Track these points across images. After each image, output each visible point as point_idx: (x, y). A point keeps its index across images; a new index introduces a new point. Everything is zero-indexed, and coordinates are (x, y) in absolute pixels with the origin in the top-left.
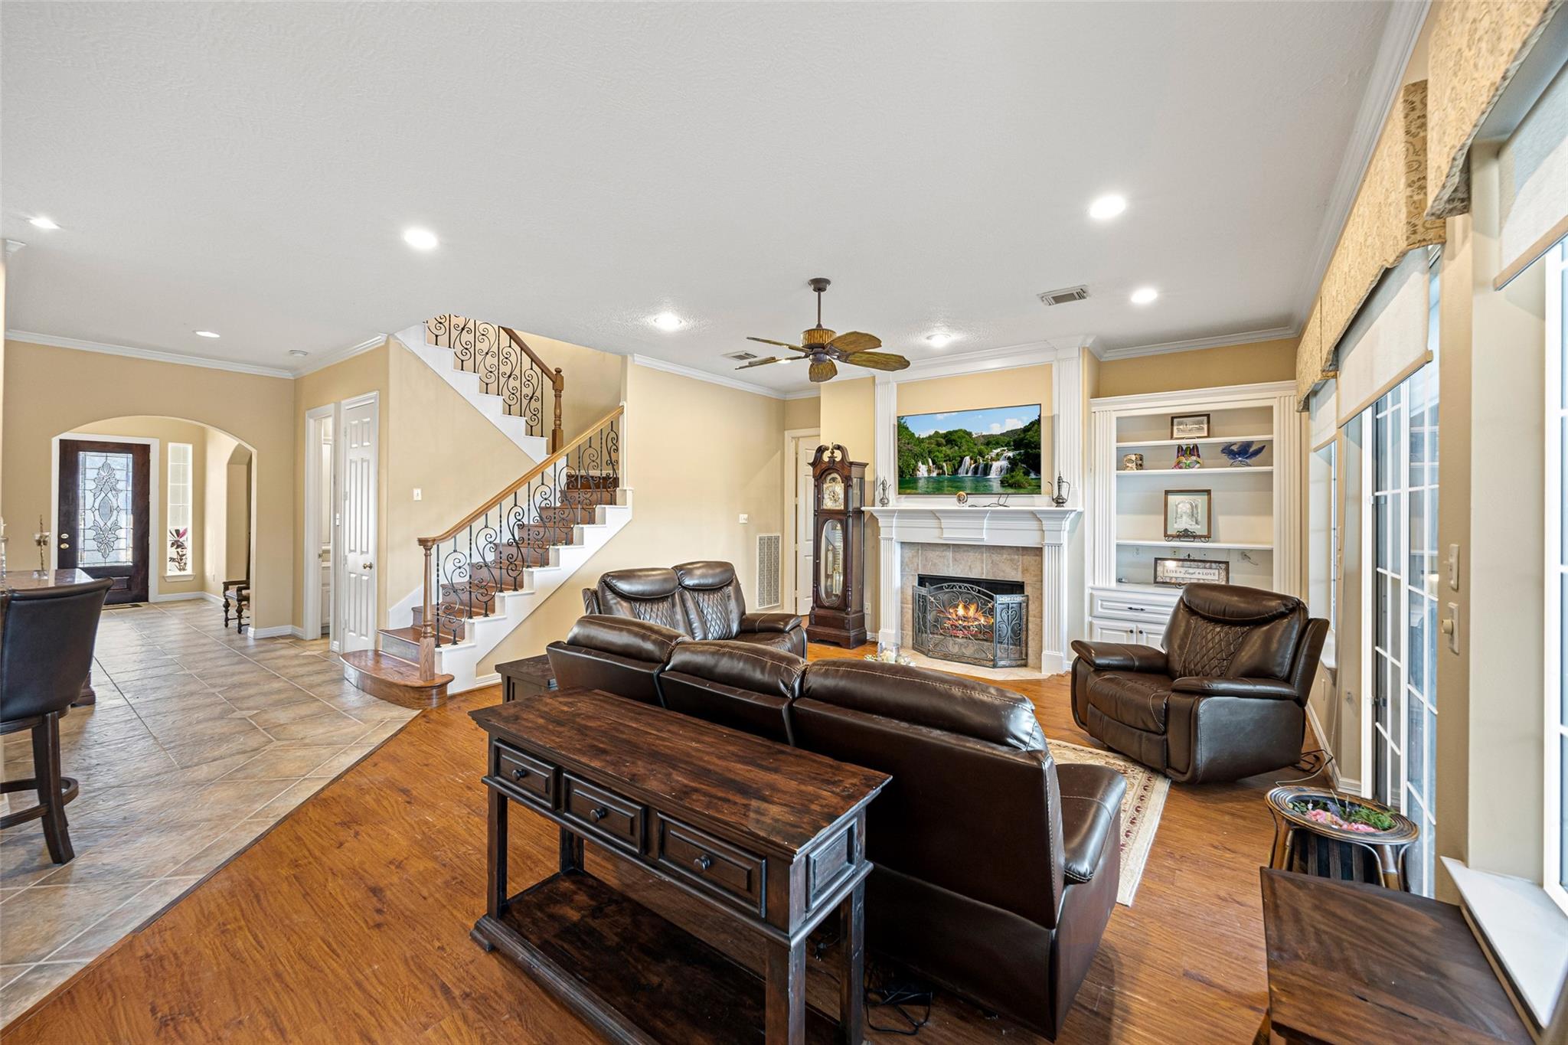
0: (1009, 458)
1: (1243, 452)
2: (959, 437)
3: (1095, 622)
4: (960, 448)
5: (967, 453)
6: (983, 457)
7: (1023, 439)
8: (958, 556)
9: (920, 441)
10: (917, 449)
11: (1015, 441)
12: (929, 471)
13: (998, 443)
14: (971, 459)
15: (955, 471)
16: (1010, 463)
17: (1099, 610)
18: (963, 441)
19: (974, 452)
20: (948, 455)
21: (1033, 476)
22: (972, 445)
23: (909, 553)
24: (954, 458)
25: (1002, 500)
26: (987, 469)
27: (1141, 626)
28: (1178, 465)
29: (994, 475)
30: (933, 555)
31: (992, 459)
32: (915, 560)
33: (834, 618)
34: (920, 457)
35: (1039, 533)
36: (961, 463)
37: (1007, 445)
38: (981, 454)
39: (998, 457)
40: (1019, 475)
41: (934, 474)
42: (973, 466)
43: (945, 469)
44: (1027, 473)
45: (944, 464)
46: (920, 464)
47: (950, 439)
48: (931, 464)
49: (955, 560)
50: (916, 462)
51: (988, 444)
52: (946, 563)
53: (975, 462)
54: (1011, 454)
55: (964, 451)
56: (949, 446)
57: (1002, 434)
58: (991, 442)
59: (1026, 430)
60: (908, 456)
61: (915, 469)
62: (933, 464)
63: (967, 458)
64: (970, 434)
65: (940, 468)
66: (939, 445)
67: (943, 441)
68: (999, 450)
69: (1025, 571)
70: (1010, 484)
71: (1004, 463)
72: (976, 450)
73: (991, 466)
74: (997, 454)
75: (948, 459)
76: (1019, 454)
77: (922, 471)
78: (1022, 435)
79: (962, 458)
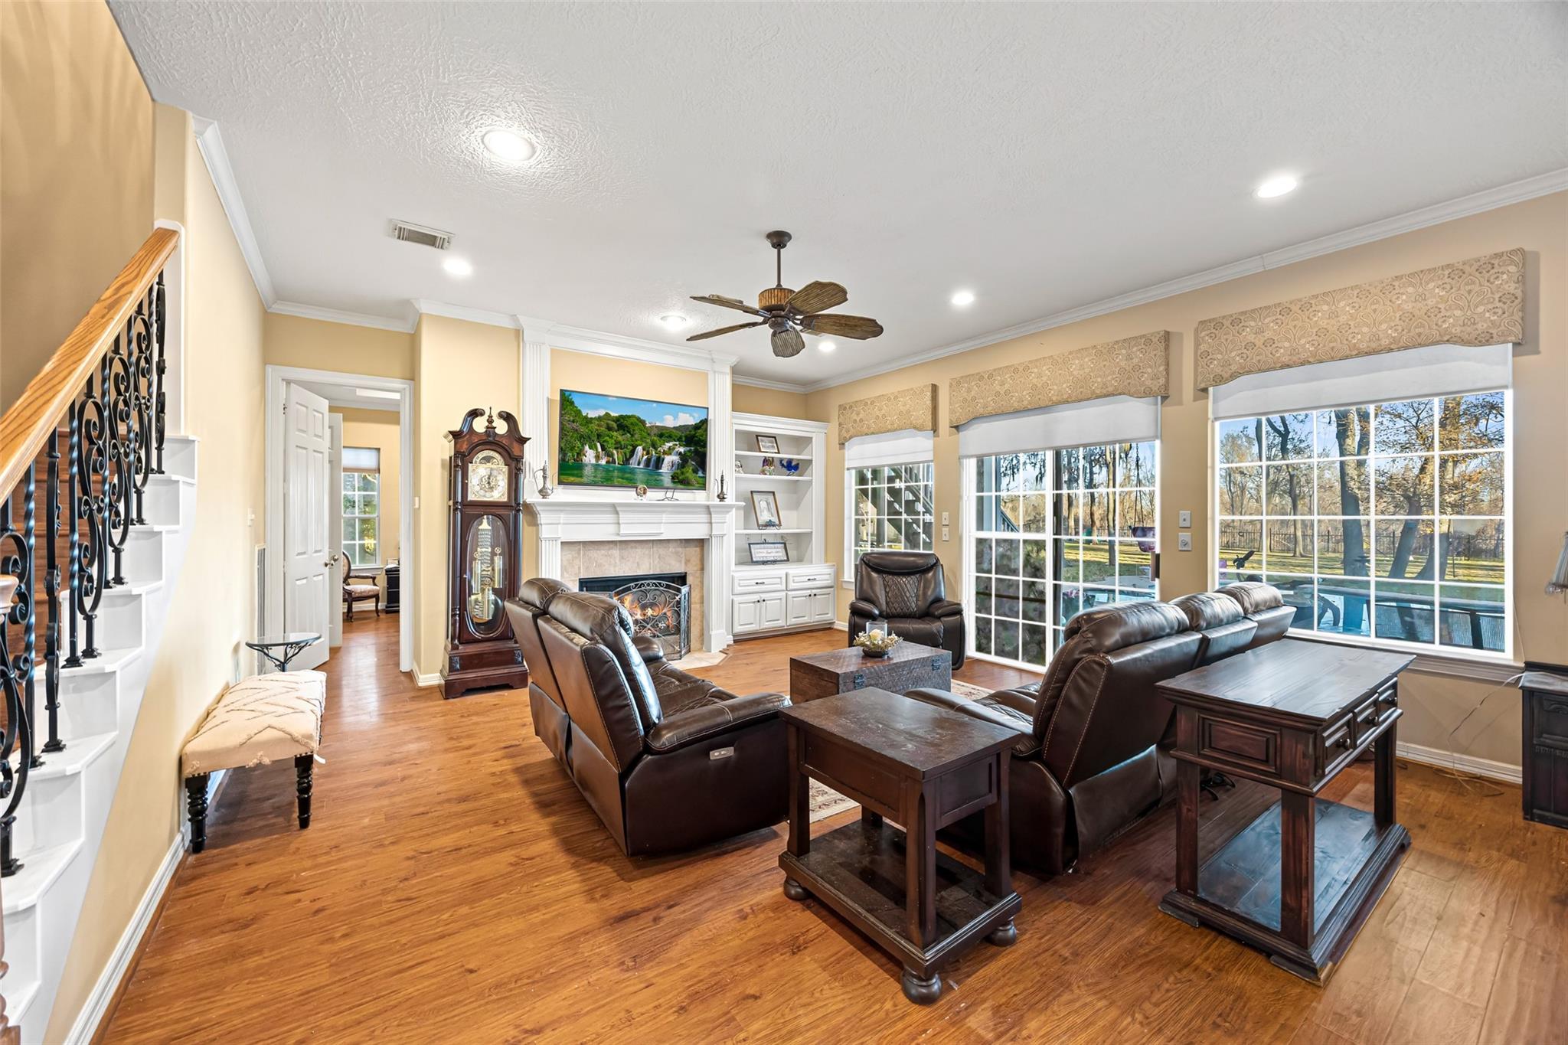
0: (680, 454)
1: (791, 466)
2: (632, 424)
3: (737, 599)
4: (632, 435)
5: (639, 442)
6: (656, 449)
7: (694, 436)
8: (625, 553)
9: (588, 421)
10: (583, 430)
11: (686, 437)
12: (597, 457)
13: (670, 437)
14: (644, 449)
15: (627, 461)
16: (681, 459)
17: (738, 589)
18: (636, 428)
19: (647, 443)
20: (619, 442)
21: (700, 474)
22: (645, 434)
23: (570, 554)
24: (626, 447)
25: (669, 494)
26: (659, 462)
27: (764, 596)
28: (763, 472)
29: (665, 469)
30: (597, 554)
31: (665, 453)
32: (577, 562)
33: (498, 653)
34: (585, 439)
35: (707, 526)
36: (633, 452)
37: (679, 440)
38: (654, 446)
39: (670, 451)
40: (689, 472)
41: (603, 462)
42: (645, 457)
43: (616, 457)
44: (695, 471)
45: (615, 452)
46: (587, 448)
47: (623, 424)
48: (600, 449)
49: (622, 558)
50: (583, 445)
51: (661, 436)
52: (613, 562)
53: (648, 453)
54: (682, 450)
55: (637, 440)
56: (621, 432)
57: (674, 428)
58: (664, 434)
59: (697, 427)
60: (572, 437)
61: (581, 453)
62: (603, 450)
63: (640, 448)
64: (643, 422)
65: (609, 455)
66: (609, 428)
67: (615, 426)
68: (671, 444)
69: (687, 561)
70: (680, 481)
71: (675, 458)
72: (648, 441)
73: (663, 459)
74: (670, 448)
75: (619, 446)
76: (690, 451)
77: (589, 456)
78: (693, 433)
79: (634, 448)
